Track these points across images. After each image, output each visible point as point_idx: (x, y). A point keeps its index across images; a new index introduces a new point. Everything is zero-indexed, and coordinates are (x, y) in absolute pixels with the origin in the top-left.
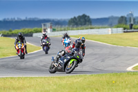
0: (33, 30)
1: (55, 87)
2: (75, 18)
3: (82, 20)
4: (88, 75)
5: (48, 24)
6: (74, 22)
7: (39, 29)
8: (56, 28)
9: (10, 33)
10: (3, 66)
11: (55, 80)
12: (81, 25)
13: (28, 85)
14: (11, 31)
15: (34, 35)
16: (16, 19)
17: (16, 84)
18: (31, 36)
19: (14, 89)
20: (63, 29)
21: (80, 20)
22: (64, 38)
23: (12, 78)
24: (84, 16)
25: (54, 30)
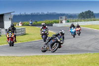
0: (52, 21)
1: (68, 62)
2: (83, 13)
3: (88, 14)
4: (92, 53)
5: (64, 17)
6: (82, 16)
7: (57, 21)
8: (69, 20)
9: (36, 23)
10: (31, 47)
11: (68, 57)
12: (87, 18)
13: (49, 61)
14: (36, 22)
15: (54, 25)
16: (40, 13)
18: (52, 25)
19: (38, 64)
20: (74, 20)
21: (86, 14)
23: (37, 56)
24: (89, 12)
25: (68, 22)
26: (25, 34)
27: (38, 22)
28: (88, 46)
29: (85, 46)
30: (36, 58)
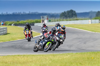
0: (34, 21)
1: (50, 62)
2: (65, 12)
3: (70, 14)
4: (74, 53)
5: (46, 17)
6: (64, 15)
7: (39, 20)
8: (51, 19)
9: (17, 23)
10: (12, 47)
11: (50, 57)
12: (70, 17)
13: (31, 60)
15: (36, 24)
16: (22, 13)
17: (22, 59)
18: (33, 25)
19: (20, 63)
20: (56, 20)
21: (68, 14)
22: (57, 27)
23: (19, 55)
24: (72, 11)
25: (50, 21)
26: (7, 34)
27: (20, 22)
28: (71, 46)
29: (68, 46)
30: (18, 57)
